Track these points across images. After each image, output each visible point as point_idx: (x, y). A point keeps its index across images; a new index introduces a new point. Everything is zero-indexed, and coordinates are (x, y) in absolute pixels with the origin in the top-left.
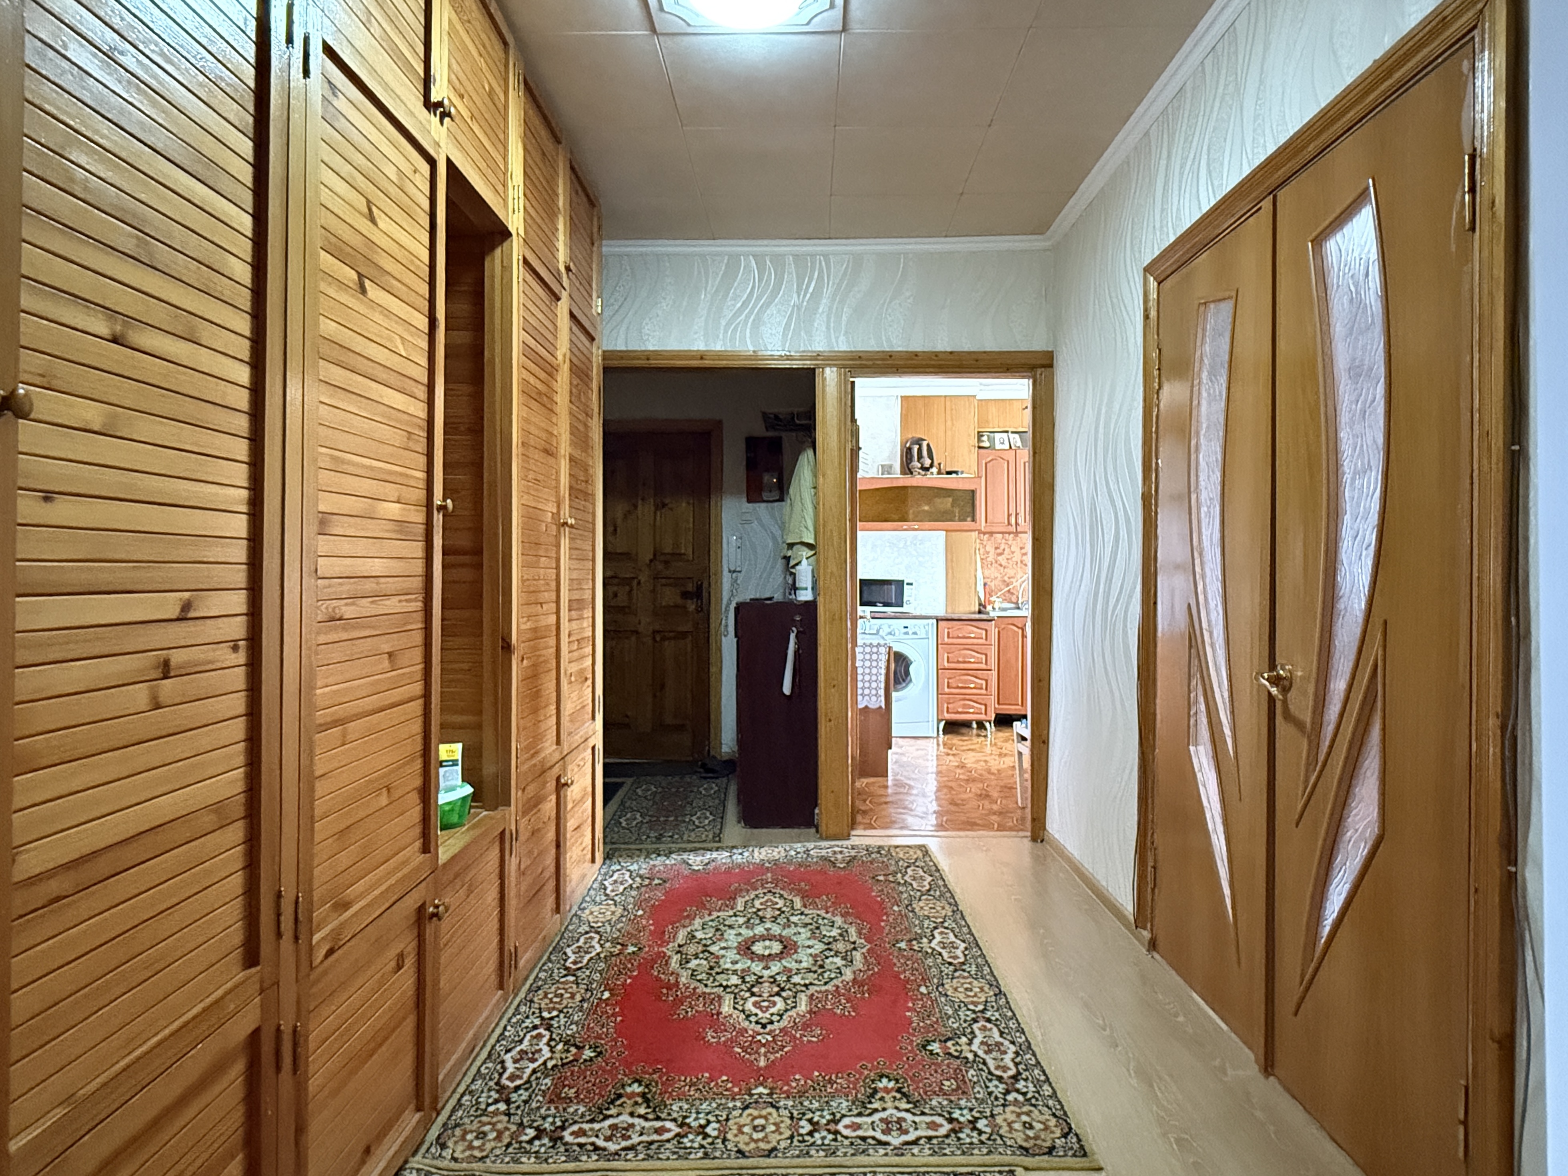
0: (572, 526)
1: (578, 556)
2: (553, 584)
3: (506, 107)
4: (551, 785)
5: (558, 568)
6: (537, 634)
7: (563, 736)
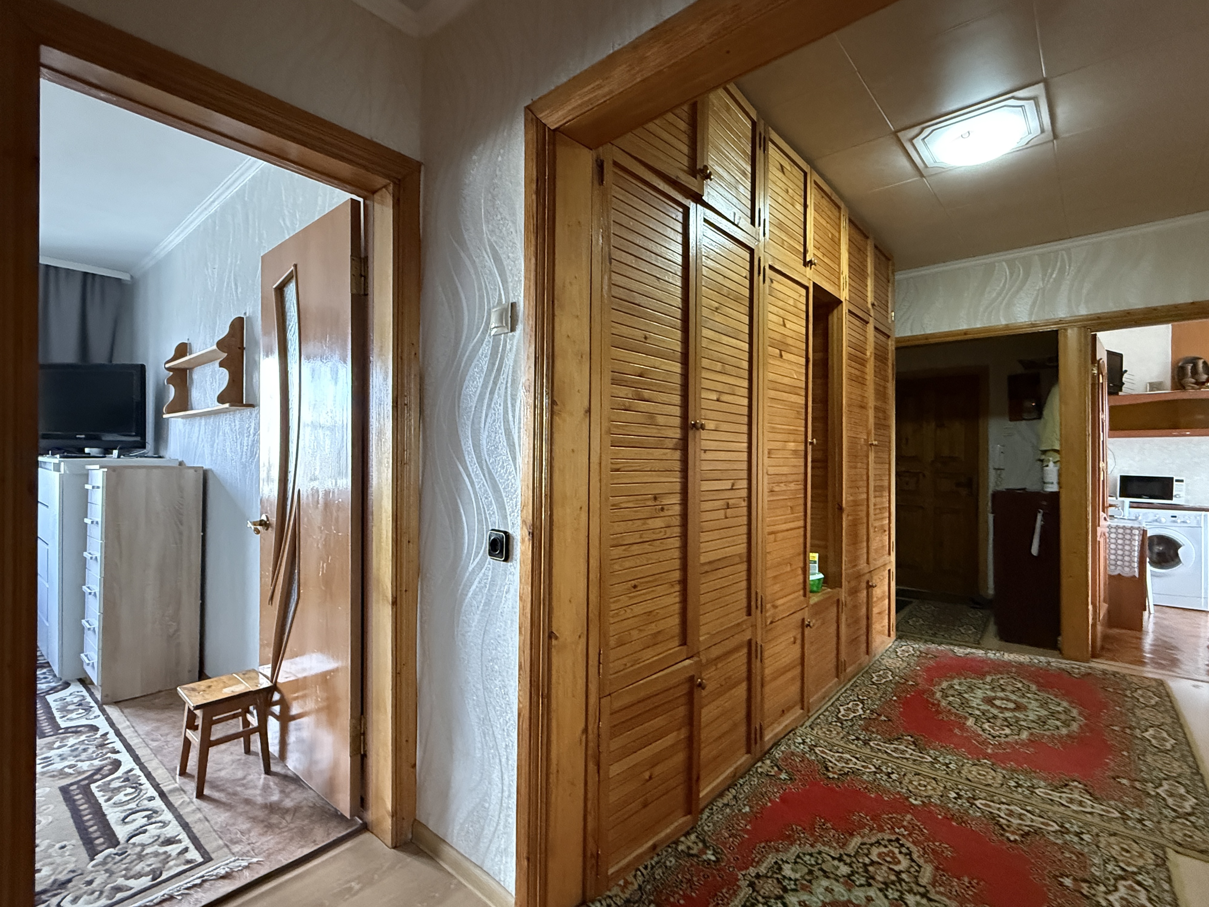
0: (876, 445)
1: (879, 461)
2: (865, 478)
3: (840, 240)
4: (864, 585)
5: (868, 469)
6: (856, 504)
7: (871, 560)
